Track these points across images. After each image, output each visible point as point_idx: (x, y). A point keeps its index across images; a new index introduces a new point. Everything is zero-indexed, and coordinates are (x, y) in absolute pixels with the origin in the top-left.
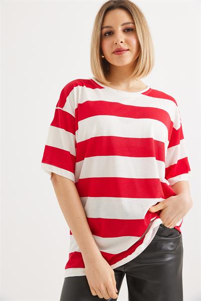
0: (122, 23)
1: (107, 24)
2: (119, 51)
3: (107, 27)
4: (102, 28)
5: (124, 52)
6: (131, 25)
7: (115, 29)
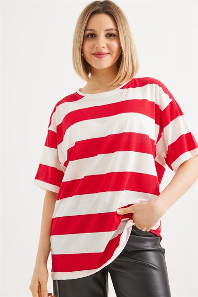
0: (105, 29)
1: (91, 26)
2: (99, 55)
3: (91, 30)
4: (86, 30)
5: (104, 56)
6: (114, 32)
7: (98, 33)
